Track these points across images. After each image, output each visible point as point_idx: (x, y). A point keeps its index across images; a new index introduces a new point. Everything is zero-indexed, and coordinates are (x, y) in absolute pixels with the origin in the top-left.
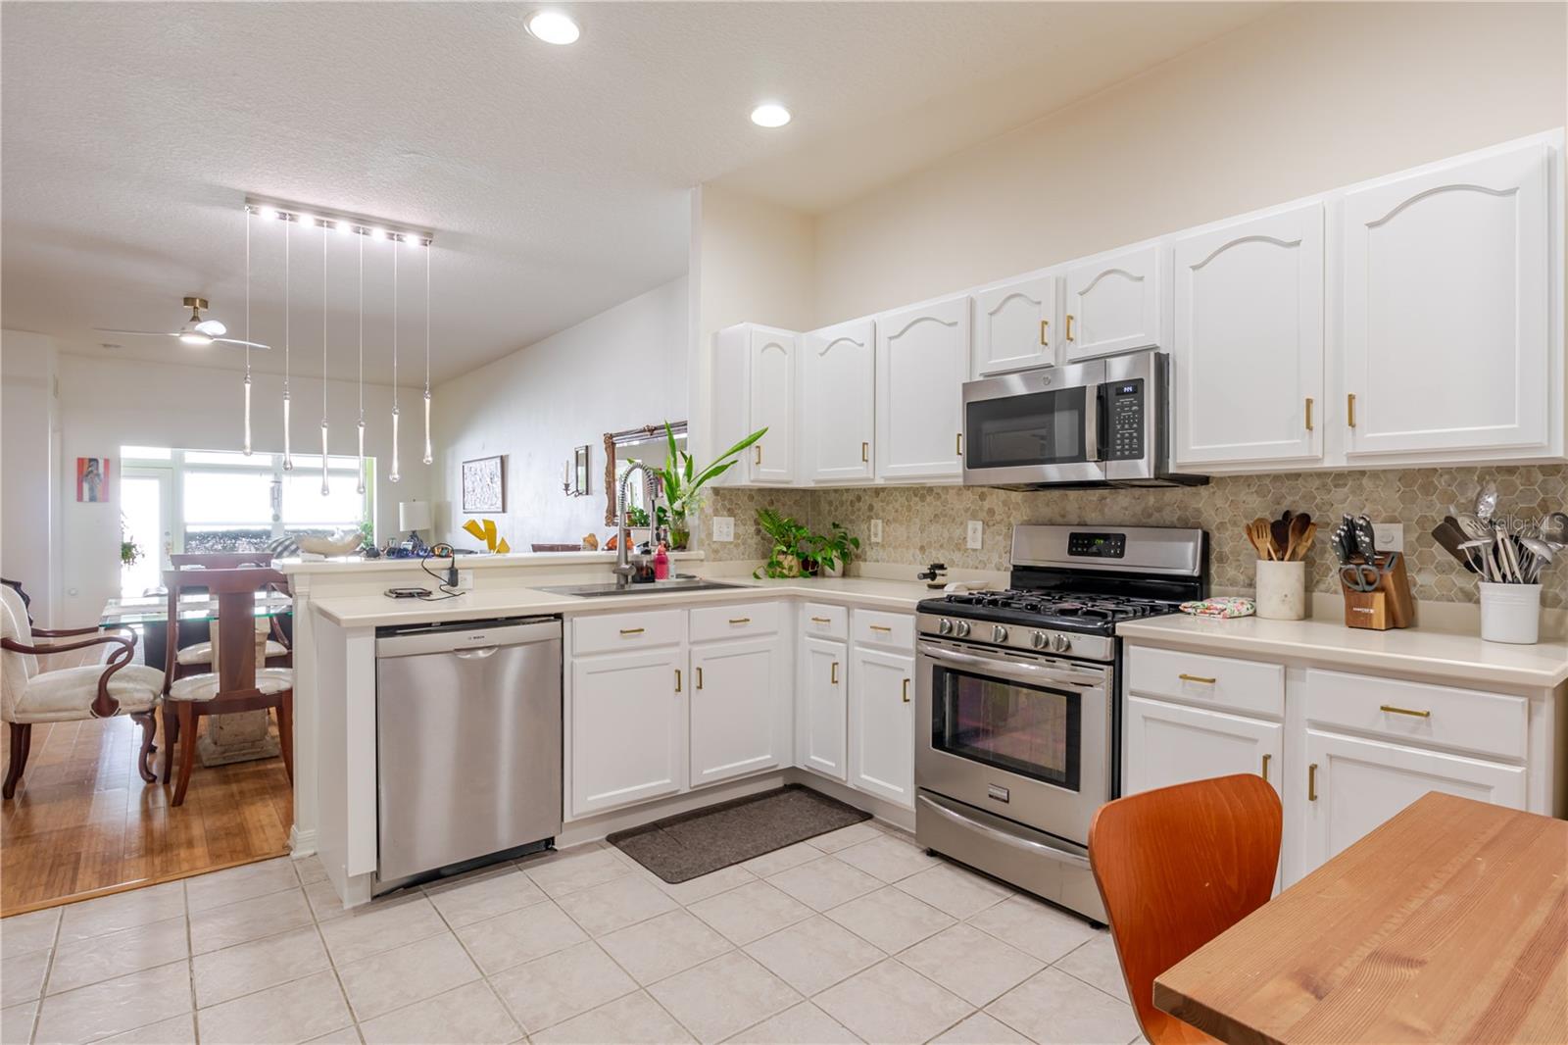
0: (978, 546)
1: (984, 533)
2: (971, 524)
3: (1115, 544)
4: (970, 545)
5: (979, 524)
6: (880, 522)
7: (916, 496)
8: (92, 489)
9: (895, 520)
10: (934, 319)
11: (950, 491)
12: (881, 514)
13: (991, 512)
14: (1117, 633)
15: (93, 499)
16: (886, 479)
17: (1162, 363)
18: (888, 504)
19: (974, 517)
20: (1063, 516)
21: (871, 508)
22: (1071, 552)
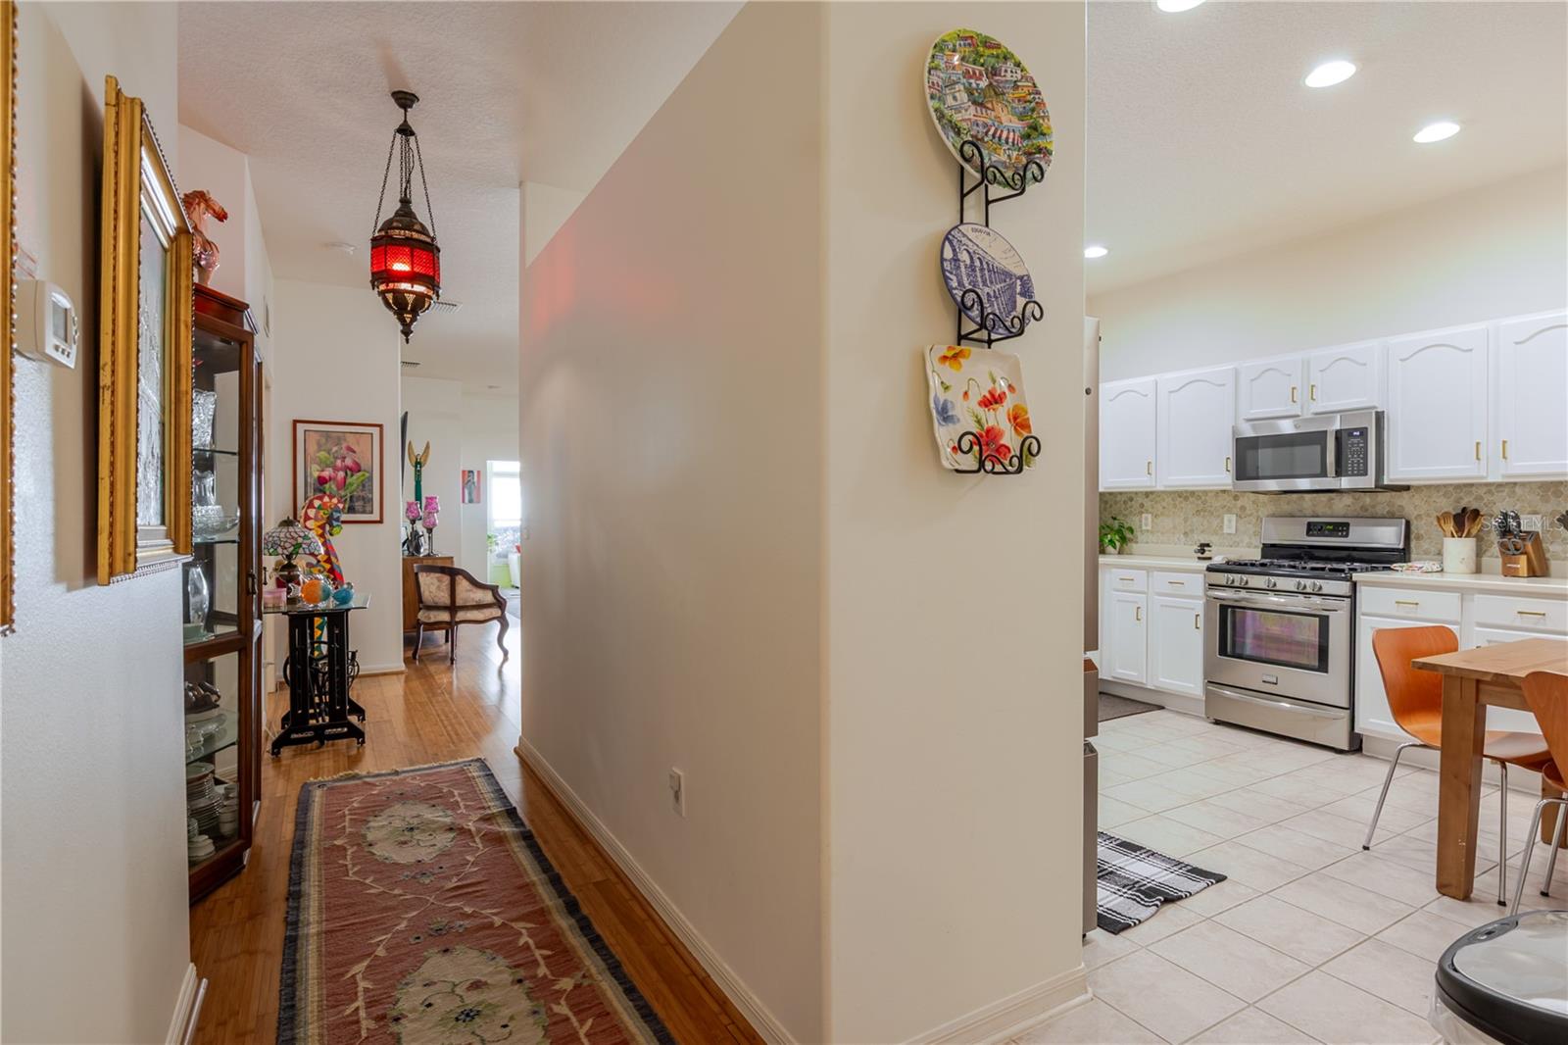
0: (1233, 531)
1: (1237, 522)
2: (1226, 517)
3: (1341, 528)
4: (1226, 530)
5: (1234, 517)
6: (1150, 516)
7: (1180, 497)
8: (470, 494)
9: (1162, 514)
10: (1206, 381)
11: (1210, 494)
12: (1150, 510)
13: (1243, 508)
14: (1354, 579)
15: (471, 501)
16: (1166, 486)
17: (1380, 417)
18: (1156, 502)
19: (1229, 511)
20: (1301, 511)
21: (1142, 506)
22: (1308, 534)
